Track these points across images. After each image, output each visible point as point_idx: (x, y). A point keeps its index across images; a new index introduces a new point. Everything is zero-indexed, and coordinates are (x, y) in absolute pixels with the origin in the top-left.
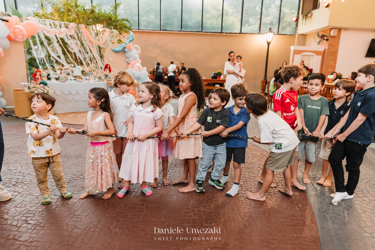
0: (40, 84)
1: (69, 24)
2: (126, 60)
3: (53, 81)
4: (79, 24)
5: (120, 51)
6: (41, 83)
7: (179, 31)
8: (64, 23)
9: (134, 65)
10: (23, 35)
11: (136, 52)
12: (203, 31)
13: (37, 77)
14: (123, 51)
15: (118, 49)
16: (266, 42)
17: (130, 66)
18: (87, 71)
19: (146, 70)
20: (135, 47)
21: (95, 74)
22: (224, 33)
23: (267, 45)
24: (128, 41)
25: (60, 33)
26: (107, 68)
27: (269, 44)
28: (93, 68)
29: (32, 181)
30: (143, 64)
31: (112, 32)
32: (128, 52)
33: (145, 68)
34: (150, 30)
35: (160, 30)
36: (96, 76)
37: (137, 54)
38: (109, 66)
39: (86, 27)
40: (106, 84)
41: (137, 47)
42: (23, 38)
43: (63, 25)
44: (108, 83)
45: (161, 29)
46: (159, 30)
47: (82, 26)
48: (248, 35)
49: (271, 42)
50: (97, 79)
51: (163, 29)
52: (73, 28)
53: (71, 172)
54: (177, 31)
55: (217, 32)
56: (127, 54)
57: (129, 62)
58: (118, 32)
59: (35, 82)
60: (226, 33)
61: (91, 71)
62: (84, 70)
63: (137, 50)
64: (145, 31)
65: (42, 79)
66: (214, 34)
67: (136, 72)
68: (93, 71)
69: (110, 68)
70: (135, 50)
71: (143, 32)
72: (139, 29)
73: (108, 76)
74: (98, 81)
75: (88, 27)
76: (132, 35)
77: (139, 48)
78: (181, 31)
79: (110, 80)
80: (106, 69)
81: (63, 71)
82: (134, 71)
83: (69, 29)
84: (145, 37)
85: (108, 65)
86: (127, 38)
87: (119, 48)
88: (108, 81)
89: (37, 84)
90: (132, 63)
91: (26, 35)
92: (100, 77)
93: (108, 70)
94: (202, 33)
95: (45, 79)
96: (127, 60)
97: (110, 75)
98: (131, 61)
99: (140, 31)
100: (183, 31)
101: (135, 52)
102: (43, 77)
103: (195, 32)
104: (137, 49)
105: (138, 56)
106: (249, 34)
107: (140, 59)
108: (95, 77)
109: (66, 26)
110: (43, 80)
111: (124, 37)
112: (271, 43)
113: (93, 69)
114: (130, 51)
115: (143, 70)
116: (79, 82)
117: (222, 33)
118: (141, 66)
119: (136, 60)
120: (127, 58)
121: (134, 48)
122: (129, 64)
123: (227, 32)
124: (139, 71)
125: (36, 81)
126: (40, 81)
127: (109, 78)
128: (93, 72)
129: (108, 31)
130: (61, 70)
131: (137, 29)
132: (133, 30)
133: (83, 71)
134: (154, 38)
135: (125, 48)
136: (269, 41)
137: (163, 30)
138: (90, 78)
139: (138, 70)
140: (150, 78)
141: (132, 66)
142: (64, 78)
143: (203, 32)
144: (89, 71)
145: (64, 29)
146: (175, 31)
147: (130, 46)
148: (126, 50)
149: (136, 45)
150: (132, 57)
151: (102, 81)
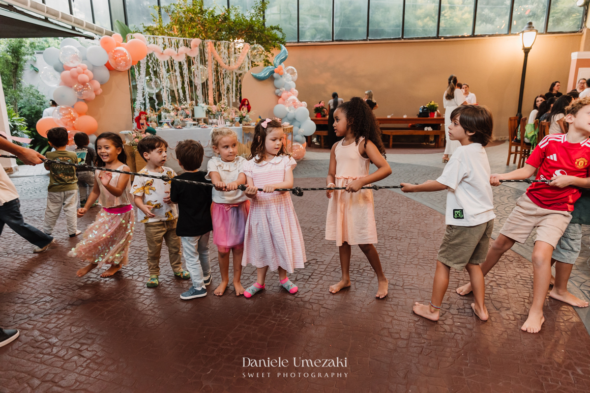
0: (145, 133)
1: (191, 40)
2: (275, 92)
3: (165, 126)
4: (204, 39)
5: (265, 77)
6: (146, 131)
7: (364, 40)
8: (184, 40)
9: (287, 99)
10: (125, 60)
11: (290, 79)
12: (404, 37)
13: (141, 121)
14: (271, 78)
15: (262, 75)
16: (522, 48)
17: (280, 100)
18: (214, 110)
19: (306, 106)
20: (289, 69)
21: (225, 114)
22: (442, 38)
23: (523, 54)
24: (278, 61)
25: (178, 55)
26: (244, 105)
27: (527, 51)
28: (223, 106)
29: (107, 283)
30: (301, 99)
31: (254, 49)
32: (277, 79)
33: (304, 103)
34: (316, 42)
35: (333, 41)
36: (228, 118)
37: (292, 80)
38: (248, 102)
39: (215, 44)
40: (242, 130)
41: (292, 69)
42: (126, 65)
43: (181, 42)
44: (244, 129)
45: (334, 39)
46: (330, 41)
47: (209, 43)
48: (487, 38)
49: (531, 48)
50: (229, 122)
51: (337, 39)
52: (197, 46)
53: (166, 271)
54: (360, 40)
55: (429, 38)
56: (276, 83)
57: (279, 95)
58: (263, 49)
60: (445, 38)
61: (220, 110)
62: (210, 109)
63: (291, 74)
64: (309, 44)
65: (148, 125)
66: (425, 40)
67: (290, 110)
68: (223, 110)
69: (248, 105)
70: (289, 74)
71: (306, 46)
72: (298, 42)
73: (245, 117)
74: (229, 126)
75: (218, 43)
76: (285, 51)
77: (295, 71)
78: (366, 40)
79: (248, 123)
80: (243, 107)
81: (179, 112)
82: (287, 109)
83: (190, 48)
84: (309, 54)
85: (246, 101)
86: (275, 56)
87: (264, 72)
88: (246, 125)
89: (141, 132)
90: (284, 95)
91: (130, 60)
92: (233, 119)
93: (245, 109)
94: (403, 40)
95: (153, 125)
96: (277, 91)
97: (248, 116)
98: (282, 92)
99: (300, 44)
100: (370, 40)
101: (288, 78)
102: (151, 122)
103: (391, 39)
104: (293, 73)
105: (293, 85)
106: (490, 36)
107: (296, 89)
108: (226, 121)
109: (187, 43)
110: (151, 126)
111: (273, 55)
112: (531, 50)
113: (223, 108)
114: (281, 76)
115: (301, 106)
116: (202, 128)
117: (438, 37)
118: (297, 101)
119: (290, 90)
120: (277, 88)
121: (288, 71)
122: (280, 97)
123: (448, 36)
124: (295, 107)
125: (140, 129)
126: (146, 127)
127: (247, 121)
128: (223, 112)
129: (247, 48)
130: (178, 110)
131: (295, 42)
132: (287, 44)
133: (209, 111)
134: (322, 55)
135: (273, 72)
136: (527, 46)
137: (337, 41)
138: (219, 121)
139: (293, 107)
141: (284, 100)
142: (181, 122)
143: (405, 39)
144: (218, 111)
145: (182, 49)
146: (357, 41)
147: (281, 69)
148: (275, 75)
149: (290, 67)
150: (283, 87)
151: (235, 126)
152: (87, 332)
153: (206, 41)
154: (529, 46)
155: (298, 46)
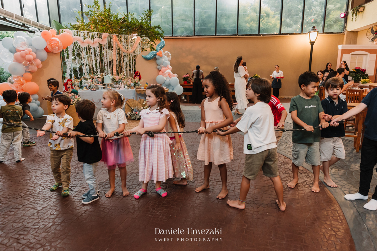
1: (102, 34)
2: (157, 67)
3: (85, 89)
4: (111, 33)
5: (151, 58)
6: (72, 92)
7: (214, 36)
8: (97, 34)
9: (165, 72)
10: (58, 46)
11: (167, 59)
12: (238, 34)
13: (68, 86)
14: (154, 58)
15: (149, 56)
16: (309, 42)
17: (160, 72)
18: (117, 79)
20: (166, 53)
21: (125, 81)
22: (262, 35)
23: (310, 46)
24: (159, 48)
25: (93, 43)
26: (137, 75)
27: (312, 44)
28: (123, 76)
30: (174, 72)
31: (144, 40)
32: (158, 59)
33: (176, 75)
34: (184, 36)
35: (194, 36)
36: (126, 84)
38: (139, 73)
39: (118, 37)
40: (135, 92)
41: (167, 53)
42: (59, 49)
43: (96, 35)
45: (195, 35)
46: (192, 36)
47: (114, 36)
48: (288, 35)
49: (315, 42)
50: (127, 86)
51: (197, 34)
52: (106, 38)
54: (211, 36)
55: (254, 35)
56: (158, 61)
57: (160, 69)
58: (149, 40)
59: (66, 91)
60: (263, 35)
61: (121, 79)
62: (114, 78)
63: (167, 56)
64: (179, 37)
65: (73, 88)
66: (250, 36)
67: (167, 79)
68: (123, 79)
69: (140, 75)
70: (166, 56)
71: (178, 39)
72: (172, 36)
74: (127, 89)
75: (120, 36)
76: (163, 42)
77: (170, 54)
78: (215, 35)
79: (140, 87)
80: (136, 77)
81: (94, 80)
82: (165, 78)
83: (102, 39)
84: (179, 44)
85: (138, 73)
86: (158, 44)
87: (150, 55)
88: (138, 88)
89: (68, 93)
90: (163, 69)
91: (61, 46)
92: (129, 84)
93: (138, 78)
94: (237, 36)
95: (76, 88)
96: (158, 67)
97: (139, 82)
98: (162, 67)
99: (173, 37)
100: (217, 35)
101: (166, 59)
102: (75, 86)
103: (230, 35)
104: (168, 56)
105: (169, 63)
106: (290, 34)
107: (170, 66)
108: (125, 85)
109: (99, 35)
110: (75, 89)
111: (156, 44)
112: (315, 43)
113: (123, 77)
114: (161, 58)
115: (174, 76)
117: (259, 35)
118: (171, 73)
119: (167, 66)
120: (158, 65)
121: (165, 54)
123: (265, 34)
124: (170, 77)
125: (68, 90)
126: (71, 90)
127: (138, 86)
128: (123, 80)
129: (139, 39)
130: (93, 79)
131: (171, 36)
132: (165, 37)
133: (114, 79)
134: (188, 44)
135: (156, 55)
138: (120, 86)
139: (168, 77)
140: (181, 85)
141: (163, 72)
142: (95, 86)
143: (239, 35)
144: (120, 79)
145: (96, 39)
146: (209, 36)
147: (161, 53)
148: (157, 57)
149: (167, 52)
150: (162, 64)
151: (131, 89)
152: (24, 226)
153: (112, 34)
154: (314, 41)
155: (172, 38)
